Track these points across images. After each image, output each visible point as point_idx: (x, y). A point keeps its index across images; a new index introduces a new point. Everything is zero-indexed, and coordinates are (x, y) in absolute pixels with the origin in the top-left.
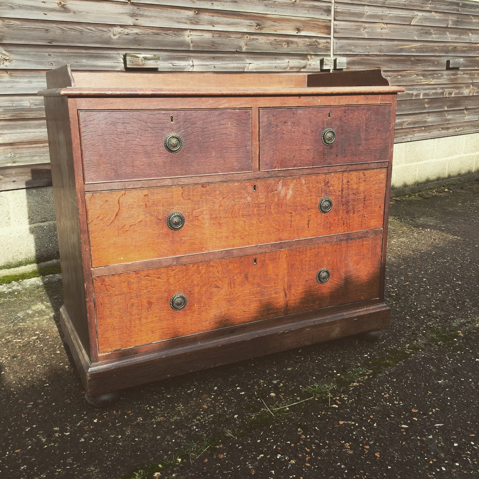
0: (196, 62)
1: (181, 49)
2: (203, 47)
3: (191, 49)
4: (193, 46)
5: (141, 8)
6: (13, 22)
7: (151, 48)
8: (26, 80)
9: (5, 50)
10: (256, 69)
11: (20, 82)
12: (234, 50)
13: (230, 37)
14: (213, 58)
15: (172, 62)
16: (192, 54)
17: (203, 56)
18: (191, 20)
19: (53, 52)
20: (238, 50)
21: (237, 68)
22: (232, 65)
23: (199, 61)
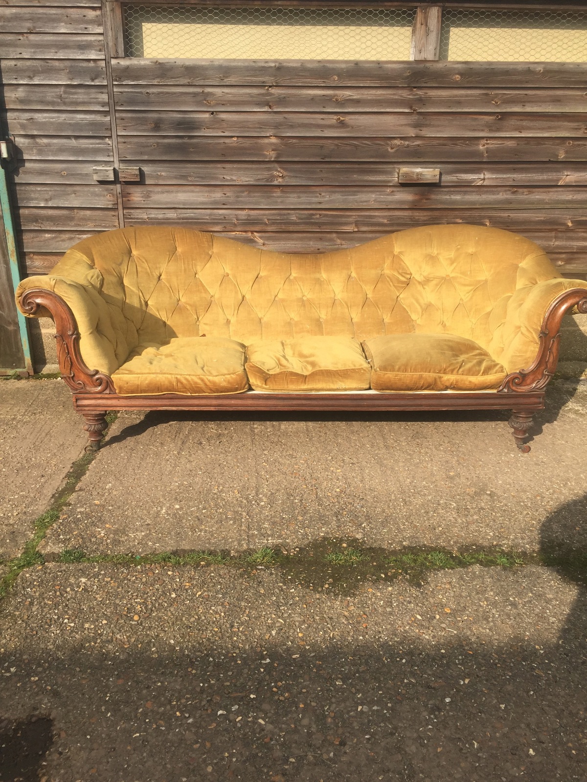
0: (488, 175)
1: (472, 160)
2: (501, 157)
3: (484, 160)
4: (488, 157)
5: (428, 117)
6: (291, 141)
8: (295, 195)
9: (280, 168)
10: (575, 182)
11: (290, 197)
12: (547, 160)
13: (545, 144)
14: (514, 169)
15: (457, 175)
16: (486, 166)
17: (499, 168)
18: (491, 126)
19: (324, 168)
20: (552, 160)
21: (547, 181)
22: (541, 178)
23: (493, 173)
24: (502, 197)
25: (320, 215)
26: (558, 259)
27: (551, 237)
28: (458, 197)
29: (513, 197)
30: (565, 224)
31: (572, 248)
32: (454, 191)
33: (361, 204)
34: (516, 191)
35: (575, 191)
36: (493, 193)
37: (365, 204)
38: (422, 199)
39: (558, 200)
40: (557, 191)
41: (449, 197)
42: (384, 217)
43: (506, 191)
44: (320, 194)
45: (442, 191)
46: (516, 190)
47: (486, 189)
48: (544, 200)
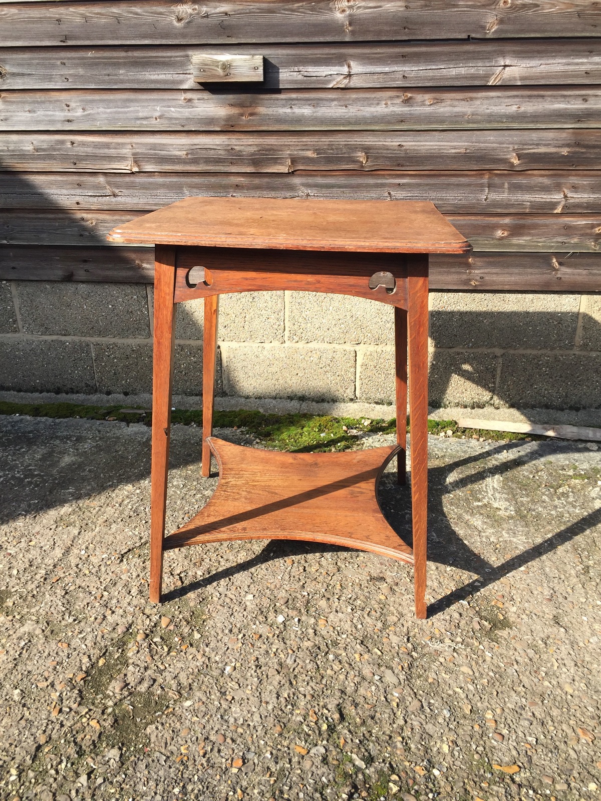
0: (357, 67)
1: (322, 39)
2: (379, 32)
3: (347, 39)
4: (353, 33)
7: (254, 41)
8: (27, 108)
10: (522, 79)
11: (19, 111)
12: (464, 36)
13: (454, 6)
14: (404, 56)
15: (301, 68)
16: (350, 51)
17: (376, 54)
19: (69, 59)
20: (473, 35)
21: (465, 77)
22: (454, 72)
23: (364, 64)
24: (386, 110)
25: (73, 143)
26: (495, 227)
27: (482, 186)
28: (306, 111)
29: (406, 109)
30: (505, 161)
31: (521, 204)
32: (297, 99)
33: (138, 122)
34: (411, 98)
35: (522, 96)
36: (368, 102)
37: (145, 122)
38: (242, 115)
39: (490, 115)
40: (487, 98)
41: (289, 110)
42: (180, 147)
43: (391, 98)
44: (68, 106)
45: (278, 99)
46: (409, 95)
47: (354, 95)
48: (463, 115)
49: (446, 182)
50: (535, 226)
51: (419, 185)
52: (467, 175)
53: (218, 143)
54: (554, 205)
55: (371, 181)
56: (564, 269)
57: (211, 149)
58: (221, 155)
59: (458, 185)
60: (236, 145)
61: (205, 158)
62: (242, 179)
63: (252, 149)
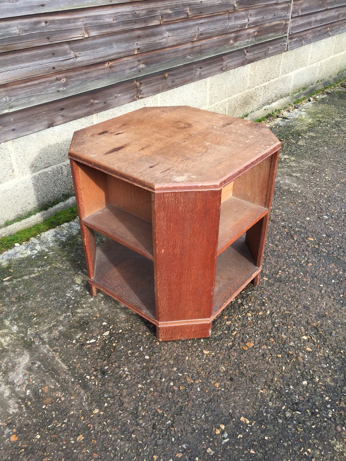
49: (216, 19)
50: (240, 36)
51: (208, 22)
52: (221, 15)
53: (128, 10)
54: (245, 24)
55: (192, 23)
56: (248, 54)
57: (125, 15)
58: (130, 18)
59: (220, 20)
60: (137, 10)
61: (122, 21)
62: (140, 32)
63: (144, 12)
